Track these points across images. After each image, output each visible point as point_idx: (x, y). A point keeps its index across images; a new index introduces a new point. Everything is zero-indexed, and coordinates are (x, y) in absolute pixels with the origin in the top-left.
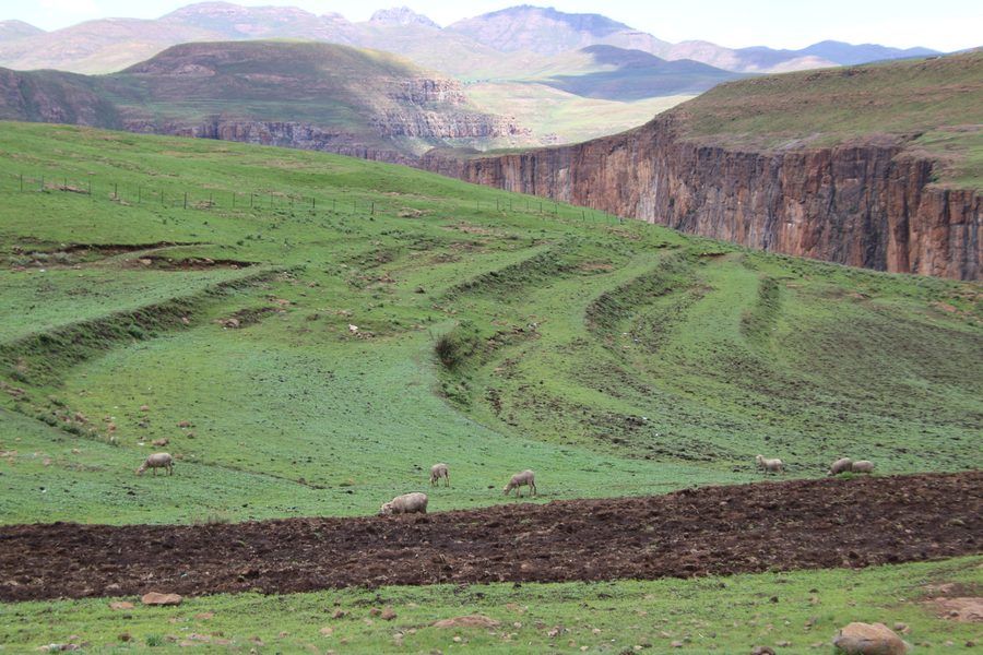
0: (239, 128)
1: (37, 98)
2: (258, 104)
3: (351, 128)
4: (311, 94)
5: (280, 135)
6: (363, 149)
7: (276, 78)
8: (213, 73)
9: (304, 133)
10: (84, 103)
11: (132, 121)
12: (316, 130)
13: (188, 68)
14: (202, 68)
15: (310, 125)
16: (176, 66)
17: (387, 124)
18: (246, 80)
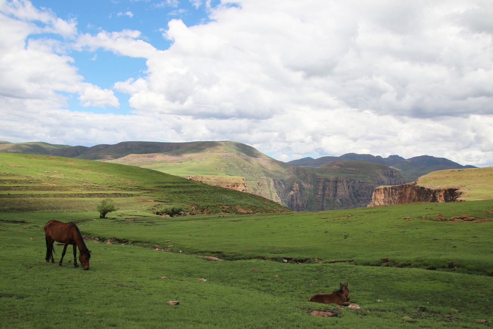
0: (341, 180)
1: (299, 172)
2: (349, 175)
3: (369, 181)
4: (362, 173)
5: (353, 182)
6: (371, 186)
7: (354, 169)
8: (340, 168)
9: (358, 182)
10: (309, 173)
11: (319, 177)
12: (361, 181)
13: (334, 166)
14: (337, 166)
15: (360, 180)
16: (332, 166)
17: (379, 180)
18: (347, 169)
